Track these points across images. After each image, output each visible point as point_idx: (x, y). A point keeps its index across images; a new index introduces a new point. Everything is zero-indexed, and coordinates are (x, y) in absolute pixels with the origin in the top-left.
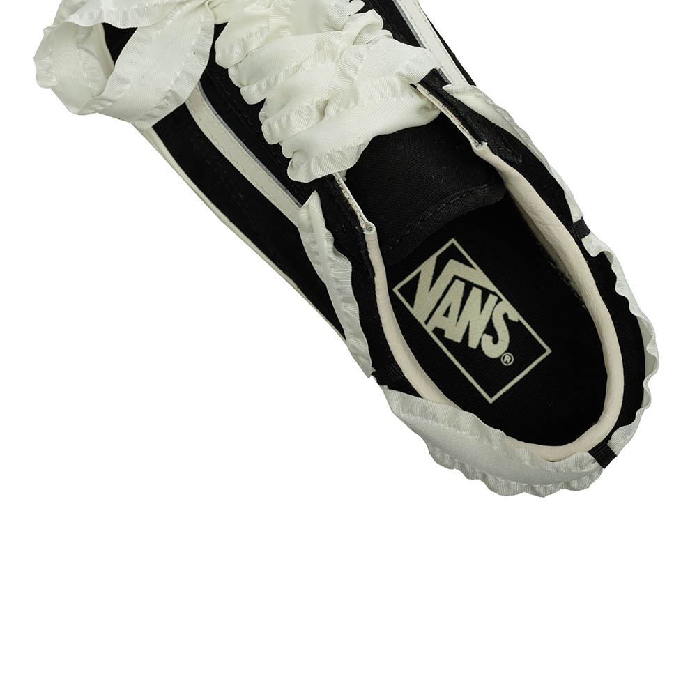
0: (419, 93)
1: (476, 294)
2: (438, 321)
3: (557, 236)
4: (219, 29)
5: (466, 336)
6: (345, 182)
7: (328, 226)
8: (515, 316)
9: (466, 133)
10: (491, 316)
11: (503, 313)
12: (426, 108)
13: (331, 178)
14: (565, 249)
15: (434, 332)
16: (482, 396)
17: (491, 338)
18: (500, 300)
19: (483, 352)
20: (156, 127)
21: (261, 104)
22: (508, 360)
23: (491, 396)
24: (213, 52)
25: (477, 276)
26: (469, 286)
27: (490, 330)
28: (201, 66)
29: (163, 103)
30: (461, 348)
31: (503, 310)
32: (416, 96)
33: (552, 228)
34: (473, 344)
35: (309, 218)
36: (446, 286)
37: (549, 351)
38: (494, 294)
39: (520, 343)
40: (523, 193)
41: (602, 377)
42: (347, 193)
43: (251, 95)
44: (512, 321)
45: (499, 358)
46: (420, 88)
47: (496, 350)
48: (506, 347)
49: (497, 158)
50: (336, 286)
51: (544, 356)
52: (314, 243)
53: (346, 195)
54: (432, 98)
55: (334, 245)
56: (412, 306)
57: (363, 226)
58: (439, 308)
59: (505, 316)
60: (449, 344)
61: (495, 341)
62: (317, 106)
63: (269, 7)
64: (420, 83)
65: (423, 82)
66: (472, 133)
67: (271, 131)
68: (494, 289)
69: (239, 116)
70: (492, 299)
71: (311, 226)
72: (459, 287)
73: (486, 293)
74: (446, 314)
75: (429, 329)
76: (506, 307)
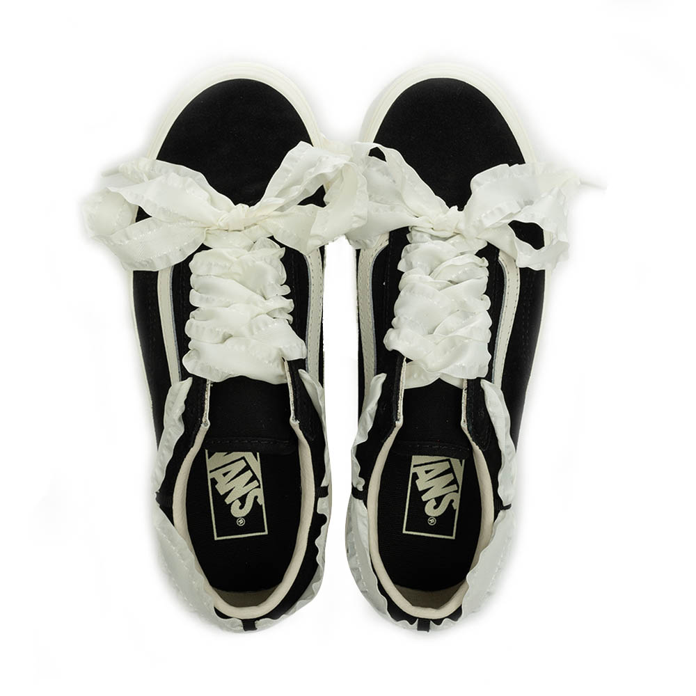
0: (283, 365)
1: (248, 474)
2: (217, 475)
3: (307, 488)
4: (203, 248)
5: (227, 494)
6: (211, 387)
7: (186, 402)
8: (261, 501)
9: (292, 408)
10: (248, 493)
11: (256, 495)
12: (282, 376)
13: (205, 380)
14: (307, 496)
15: (211, 479)
16: (213, 532)
17: (240, 504)
18: (259, 487)
19: (230, 509)
20: (134, 272)
21: (195, 308)
22: (241, 522)
23: (218, 536)
24: (190, 258)
25: (256, 465)
26: (248, 468)
27: (243, 499)
28: (180, 259)
29: (144, 263)
30: (220, 499)
31: (257, 493)
32: (280, 367)
33: (307, 481)
34: (228, 501)
35: (179, 390)
36: (235, 459)
37: (266, 533)
38: (258, 481)
39: (254, 518)
40: (304, 455)
41: (278, 579)
42: (208, 395)
43: (194, 298)
44: (258, 503)
45: (237, 518)
46: (286, 363)
47: (239, 513)
48: (244, 515)
49: (301, 432)
50: (168, 437)
51: (262, 534)
52: (173, 403)
53: (206, 396)
54: (288, 374)
55: (183, 414)
56: (209, 458)
57: (204, 421)
58: (223, 468)
59: (256, 497)
60: (215, 491)
61: (241, 507)
62: (224, 333)
63: (237, 258)
64: (288, 362)
65: (289, 362)
66: (296, 410)
67: (191, 327)
68: (260, 479)
69: (182, 302)
70: (255, 483)
71: (177, 394)
72: (242, 464)
73: (254, 478)
74: (225, 475)
75: (210, 476)
76: (260, 493)
